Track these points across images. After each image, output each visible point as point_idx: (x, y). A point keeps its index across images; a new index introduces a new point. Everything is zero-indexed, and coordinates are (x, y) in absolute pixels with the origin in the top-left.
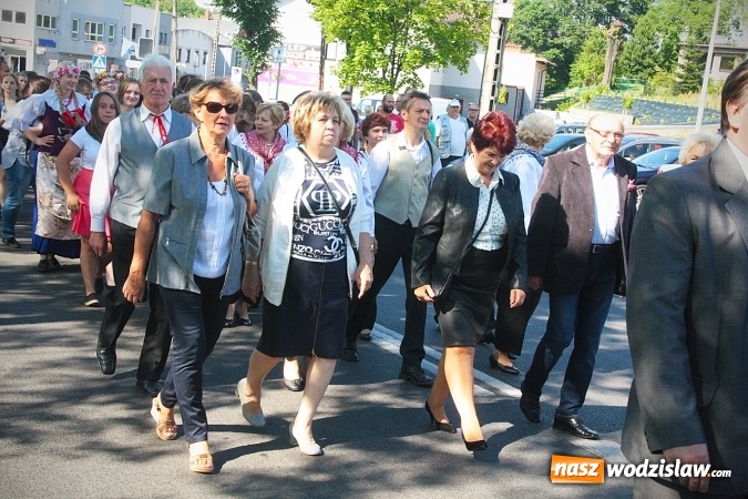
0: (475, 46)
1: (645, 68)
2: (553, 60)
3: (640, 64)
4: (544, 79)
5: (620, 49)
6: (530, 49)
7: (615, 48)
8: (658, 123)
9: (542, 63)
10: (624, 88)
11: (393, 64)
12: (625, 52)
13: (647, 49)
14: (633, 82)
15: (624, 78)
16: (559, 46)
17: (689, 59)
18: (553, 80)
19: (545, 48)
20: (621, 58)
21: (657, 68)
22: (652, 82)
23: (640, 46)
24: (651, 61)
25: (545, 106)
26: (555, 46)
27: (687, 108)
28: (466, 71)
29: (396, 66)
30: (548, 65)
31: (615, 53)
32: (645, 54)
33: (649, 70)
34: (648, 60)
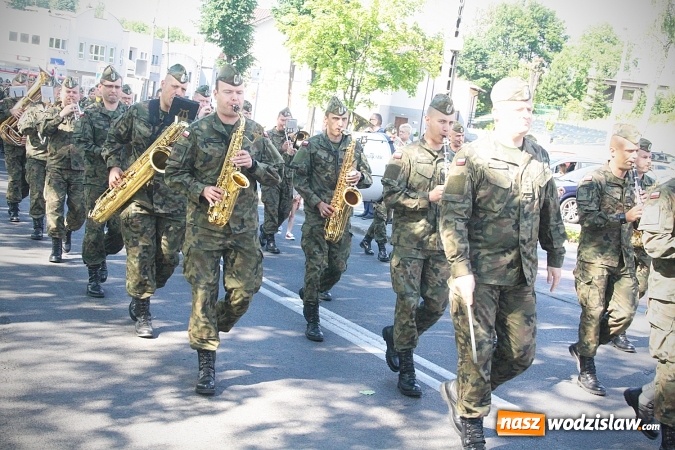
0: (423, 73)
1: (560, 96)
2: (483, 87)
3: (555, 93)
4: (476, 103)
5: (540, 80)
6: (464, 77)
7: (536, 79)
8: (572, 143)
9: (475, 90)
10: (542, 113)
11: (353, 86)
12: (543, 84)
13: (561, 81)
14: (549, 107)
15: (542, 104)
16: (488, 76)
17: (597, 90)
18: (483, 104)
19: (476, 77)
20: (540, 88)
21: (570, 97)
22: (566, 108)
23: (556, 78)
24: (565, 91)
25: (475, 126)
26: (484, 76)
27: (596, 131)
28: (414, 95)
29: (355, 89)
30: (480, 91)
31: (536, 83)
32: (559, 85)
33: (563, 98)
34: (562, 90)
